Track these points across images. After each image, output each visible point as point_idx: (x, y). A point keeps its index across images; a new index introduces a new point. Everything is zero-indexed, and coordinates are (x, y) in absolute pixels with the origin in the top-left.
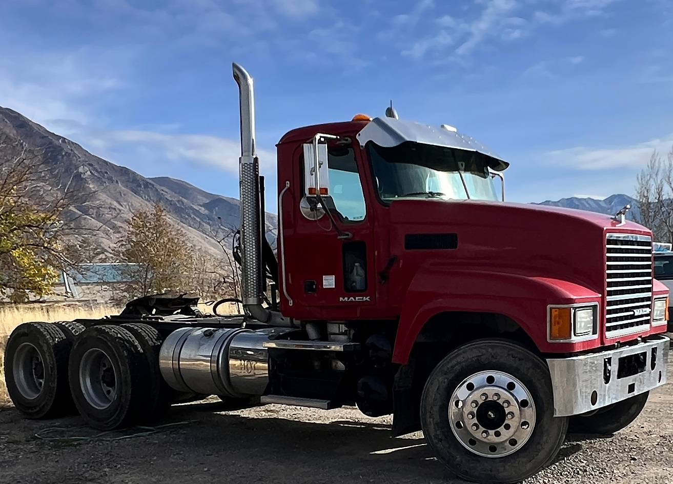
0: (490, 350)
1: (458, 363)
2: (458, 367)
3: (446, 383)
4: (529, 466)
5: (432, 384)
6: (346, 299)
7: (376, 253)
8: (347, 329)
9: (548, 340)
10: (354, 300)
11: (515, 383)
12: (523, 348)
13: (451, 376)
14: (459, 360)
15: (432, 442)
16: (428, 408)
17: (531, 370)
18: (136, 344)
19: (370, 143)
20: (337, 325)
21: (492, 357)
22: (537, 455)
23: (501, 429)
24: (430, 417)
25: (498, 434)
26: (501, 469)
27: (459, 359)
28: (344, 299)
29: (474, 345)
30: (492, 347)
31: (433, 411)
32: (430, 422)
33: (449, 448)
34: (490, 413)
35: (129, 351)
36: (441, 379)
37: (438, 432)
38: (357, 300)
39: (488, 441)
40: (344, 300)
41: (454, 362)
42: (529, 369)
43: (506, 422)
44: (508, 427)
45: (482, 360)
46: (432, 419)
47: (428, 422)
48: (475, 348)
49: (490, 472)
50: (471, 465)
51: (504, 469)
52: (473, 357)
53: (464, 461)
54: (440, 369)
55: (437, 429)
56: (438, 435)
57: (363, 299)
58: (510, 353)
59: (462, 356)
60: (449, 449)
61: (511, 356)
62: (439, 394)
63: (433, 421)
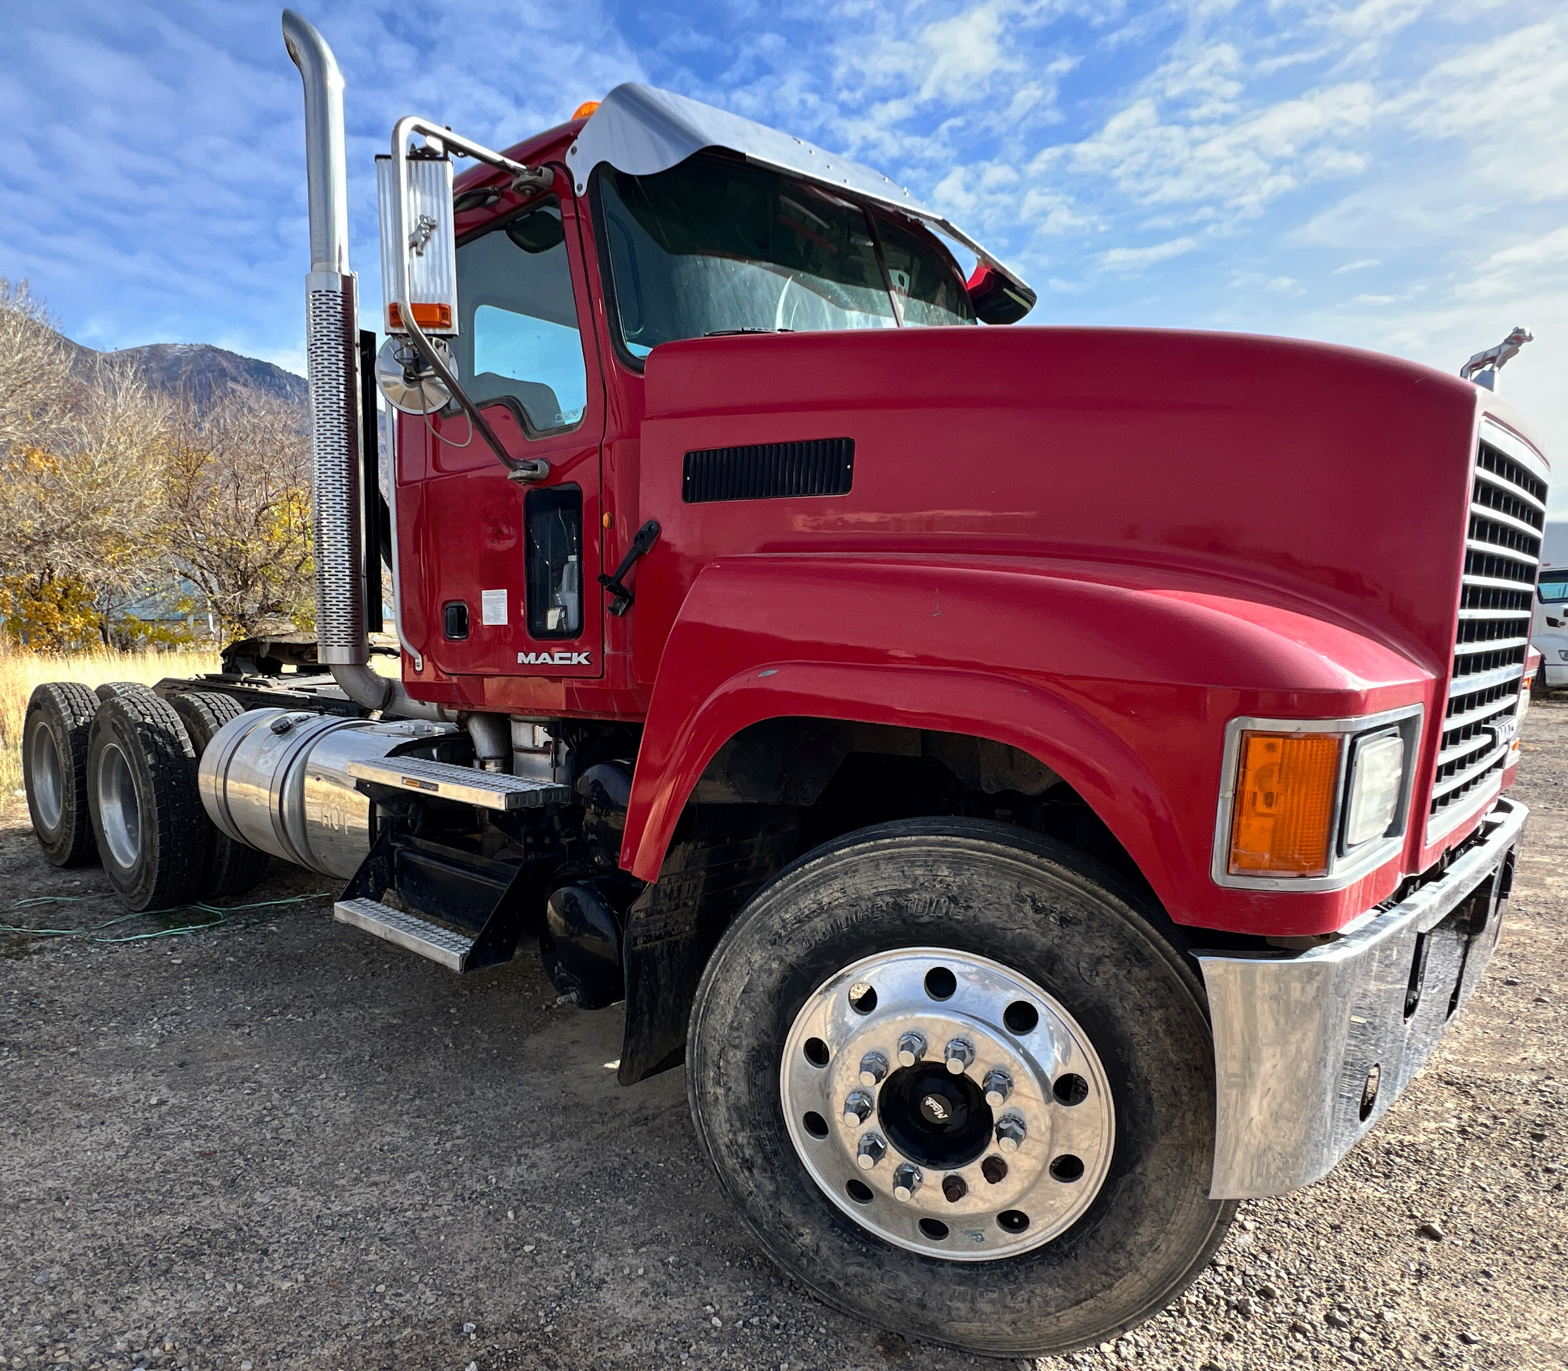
0: (944, 872)
1: (821, 909)
2: (820, 924)
3: (776, 976)
4: (1069, 1318)
5: (726, 968)
6: (532, 655)
7: (606, 517)
8: (550, 739)
9: (1217, 874)
10: (549, 661)
11: (1037, 1006)
12: (1080, 879)
13: (794, 952)
14: (826, 900)
15: (722, 1161)
16: (714, 1049)
17: (1109, 968)
18: (182, 738)
19: (602, 170)
20: (530, 726)
21: (953, 899)
22: (1110, 1287)
23: (972, 1172)
24: (717, 1083)
25: (954, 1189)
26: (962, 1308)
27: (826, 896)
28: (527, 656)
29: (887, 847)
30: (958, 863)
31: (728, 1062)
32: (717, 1099)
33: (776, 1195)
34: (930, 1101)
35: (159, 753)
36: (757, 958)
37: (741, 1139)
38: (557, 661)
39: (918, 1206)
40: (526, 662)
41: (807, 903)
42: (1099, 961)
43: (992, 1149)
44: (995, 1170)
45: (913, 909)
46: (720, 1091)
47: (710, 1098)
48: (891, 858)
49: (915, 1310)
50: (852, 1270)
51: (972, 1309)
52: (879, 894)
53: (825, 1251)
54: (758, 920)
55: (738, 1124)
56: (741, 1147)
57: (570, 659)
58: (1026, 891)
59: (837, 885)
60: (778, 1199)
61: (1027, 907)
62: (753, 1009)
63: (726, 1095)
